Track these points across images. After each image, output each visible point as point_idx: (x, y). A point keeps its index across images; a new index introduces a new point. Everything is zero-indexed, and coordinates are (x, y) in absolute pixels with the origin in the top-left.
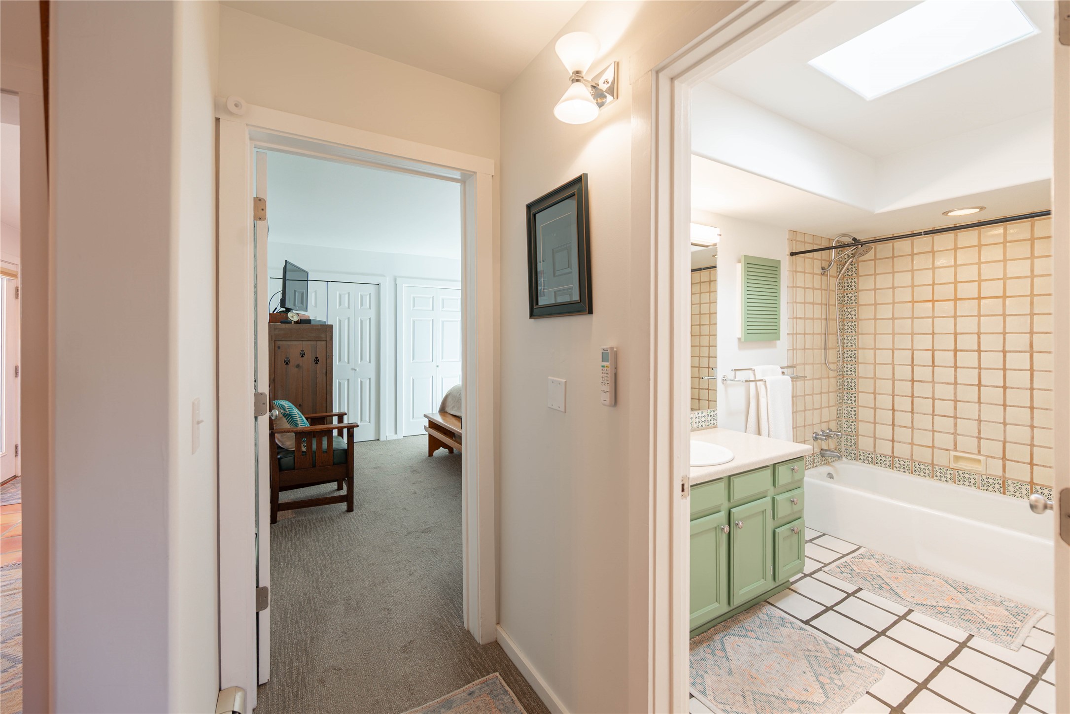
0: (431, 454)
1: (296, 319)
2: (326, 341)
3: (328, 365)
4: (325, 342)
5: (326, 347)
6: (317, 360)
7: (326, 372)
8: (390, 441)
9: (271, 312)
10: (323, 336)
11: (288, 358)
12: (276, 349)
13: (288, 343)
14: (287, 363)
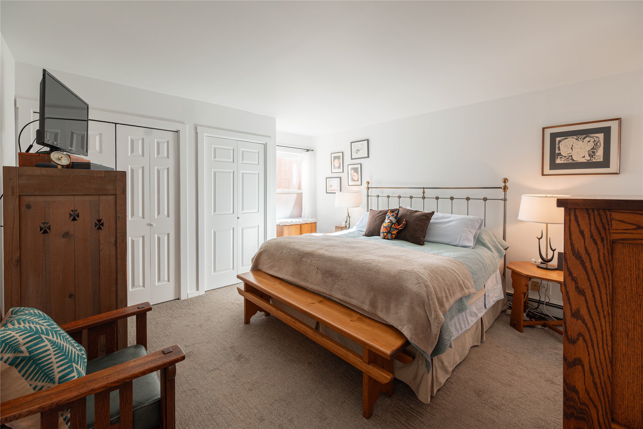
0: (247, 321)
1: (65, 161)
2: (116, 195)
3: (118, 231)
4: (113, 197)
5: (116, 204)
6: (99, 225)
7: (116, 241)
8: (191, 299)
9: (24, 150)
10: (110, 187)
11: (47, 223)
12: (24, 208)
13: (49, 199)
14: (45, 232)
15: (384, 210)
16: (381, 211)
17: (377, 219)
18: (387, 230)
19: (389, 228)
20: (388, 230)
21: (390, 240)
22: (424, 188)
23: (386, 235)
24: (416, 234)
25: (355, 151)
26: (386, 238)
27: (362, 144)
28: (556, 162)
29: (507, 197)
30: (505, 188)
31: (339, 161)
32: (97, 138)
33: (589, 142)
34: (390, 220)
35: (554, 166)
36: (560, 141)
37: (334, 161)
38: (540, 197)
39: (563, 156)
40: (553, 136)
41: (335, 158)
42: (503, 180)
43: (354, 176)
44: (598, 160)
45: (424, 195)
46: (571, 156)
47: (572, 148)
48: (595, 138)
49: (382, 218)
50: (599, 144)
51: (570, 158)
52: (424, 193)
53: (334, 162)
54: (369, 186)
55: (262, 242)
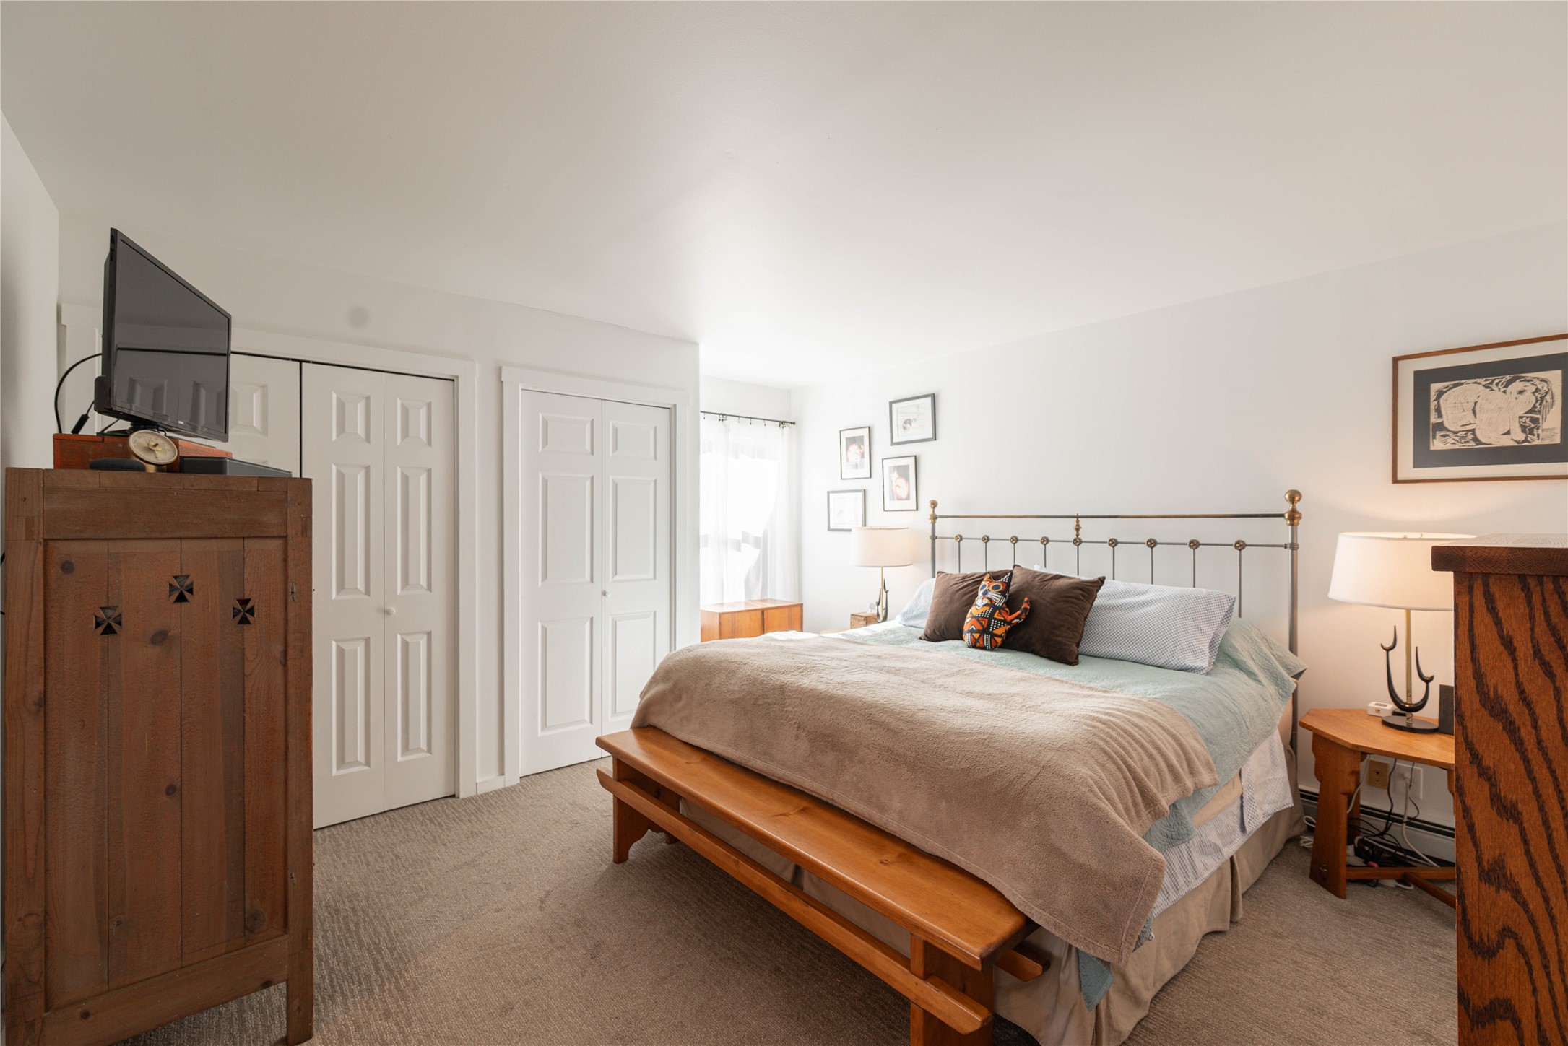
0: (621, 855)
1: (165, 455)
2: (285, 538)
3: (291, 627)
4: (278, 542)
5: (285, 561)
6: (244, 612)
7: (285, 652)
8: (485, 798)
9: (68, 430)
10: (271, 518)
11: (115, 608)
12: (55, 571)
13: (118, 547)
14: (109, 630)
15: (975, 574)
16: (965, 577)
17: (957, 596)
18: (981, 624)
19: (987, 620)
20: (983, 626)
21: (989, 650)
22: (1077, 517)
23: (979, 637)
24: (1057, 636)
25: (901, 423)
26: (978, 645)
27: (918, 406)
28: (1432, 448)
29: (1300, 541)
30: (1294, 517)
31: (861, 448)
32: (256, 398)
33: (1521, 392)
34: (988, 598)
35: (1424, 456)
36: (1440, 393)
37: (847, 449)
38: (1389, 539)
39: (1448, 430)
40: (1423, 380)
41: (852, 441)
42: (1287, 496)
43: (899, 487)
44: (1547, 442)
45: (1077, 536)
46: (1473, 431)
47: (1474, 411)
48: (1537, 382)
49: (969, 595)
50: (1548, 397)
51: (1470, 436)
52: (1078, 529)
53: (849, 453)
54: (938, 512)
55: (663, 654)
